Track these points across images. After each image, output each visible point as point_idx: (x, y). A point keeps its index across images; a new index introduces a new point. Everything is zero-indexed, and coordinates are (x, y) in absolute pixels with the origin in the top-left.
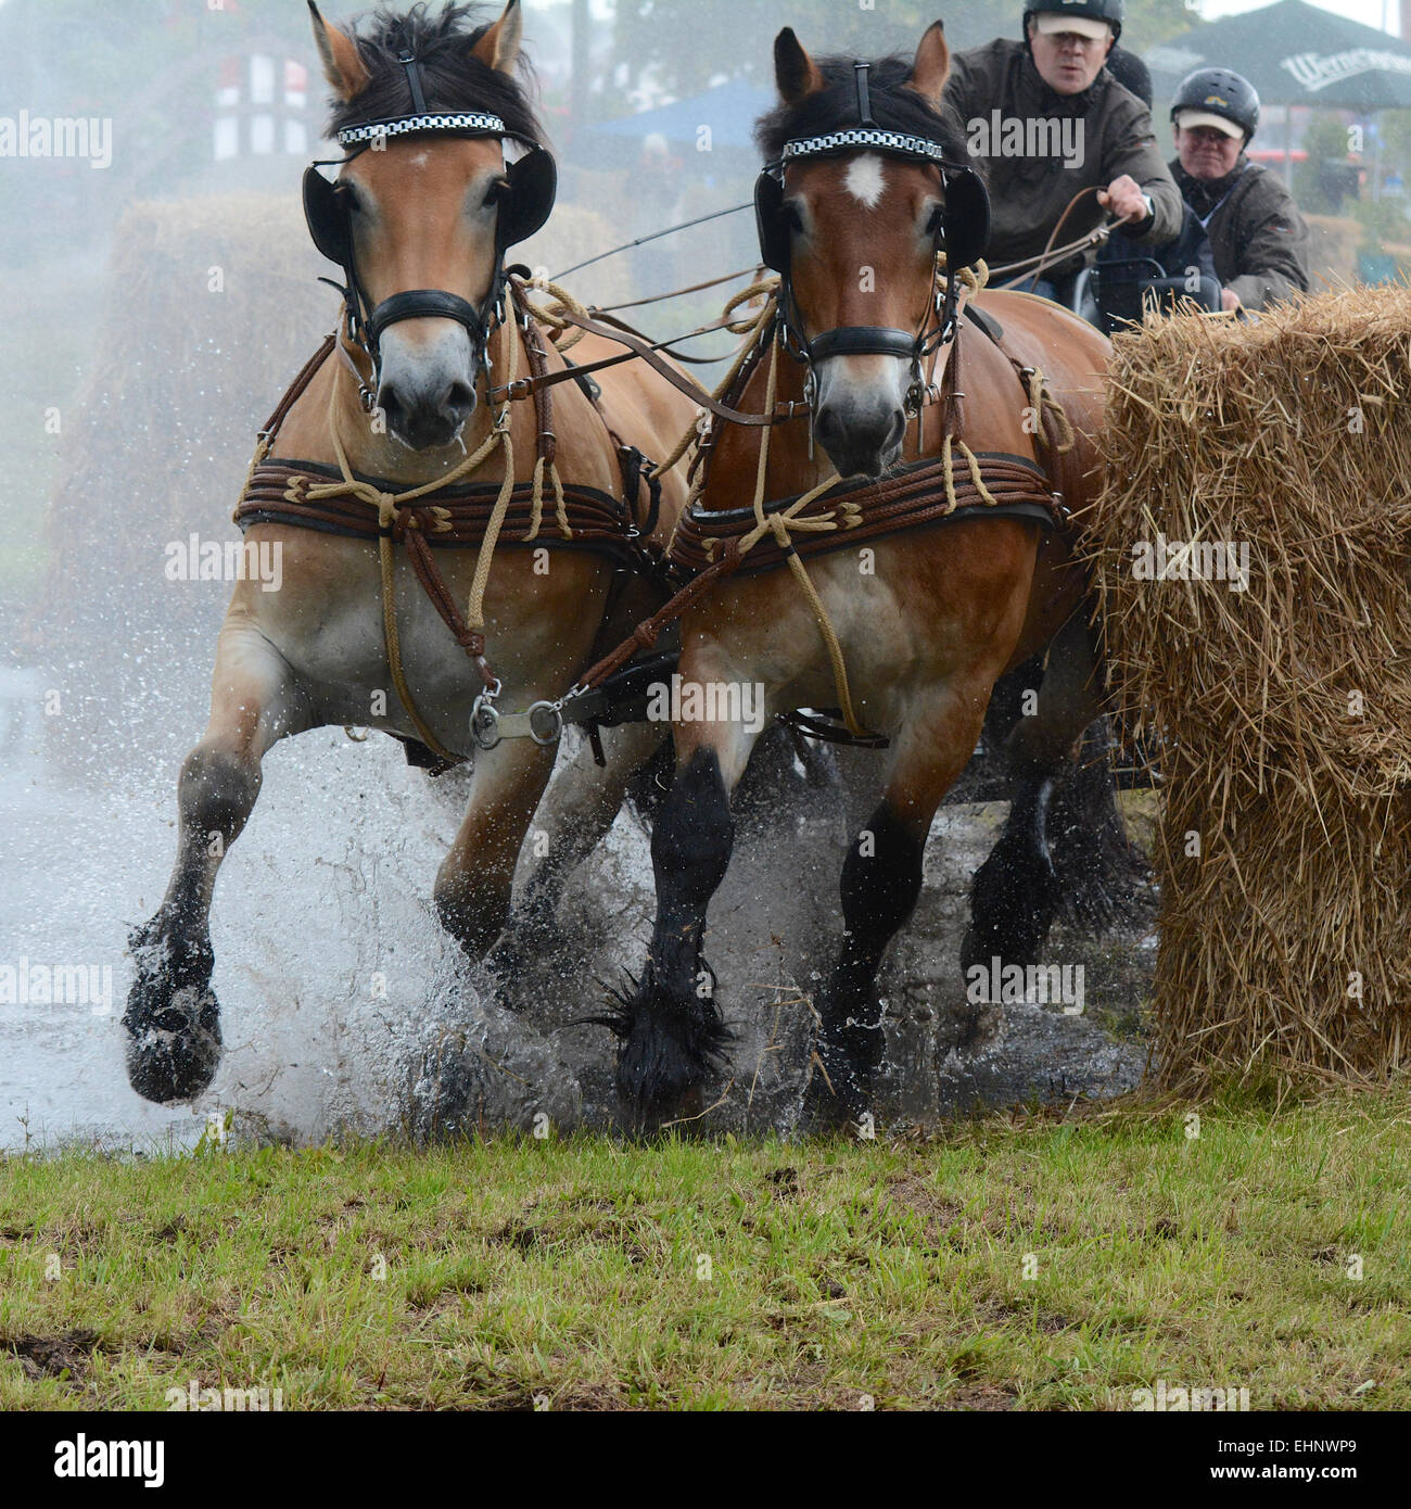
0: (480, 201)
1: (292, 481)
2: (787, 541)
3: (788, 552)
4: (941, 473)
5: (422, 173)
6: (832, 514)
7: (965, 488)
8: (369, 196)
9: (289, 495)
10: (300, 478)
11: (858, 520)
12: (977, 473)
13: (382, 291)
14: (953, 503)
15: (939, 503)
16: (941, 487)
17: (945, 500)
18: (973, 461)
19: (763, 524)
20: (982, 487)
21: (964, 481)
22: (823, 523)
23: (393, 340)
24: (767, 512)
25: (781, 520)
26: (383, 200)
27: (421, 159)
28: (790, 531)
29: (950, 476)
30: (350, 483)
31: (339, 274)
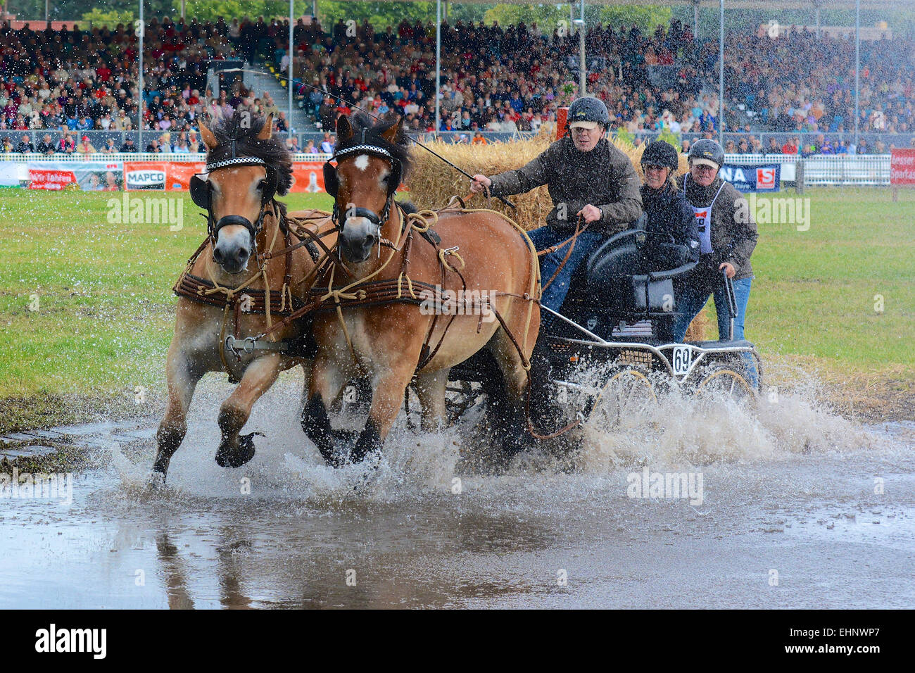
0: (256, 188)
1: (199, 287)
2: (338, 301)
3: (337, 305)
4: (397, 284)
5: (235, 176)
6: (355, 293)
7: (404, 291)
8: (216, 185)
9: (199, 292)
10: (203, 287)
11: (364, 296)
12: (411, 287)
13: (220, 216)
14: (400, 295)
15: (395, 294)
16: (397, 288)
17: (397, 293)
18: (410, 282)
19: (330, 293)
20: (412, 292)
21: (405, 288)
22: (352, 296)
23: (222, 232)
24: (332, 290)
25: (337, 293)
26: (222, 186)
27: (236, 172)
28: (340, 298)
29: (400, 286)
30: (218, 288)
31: (206, 212)
